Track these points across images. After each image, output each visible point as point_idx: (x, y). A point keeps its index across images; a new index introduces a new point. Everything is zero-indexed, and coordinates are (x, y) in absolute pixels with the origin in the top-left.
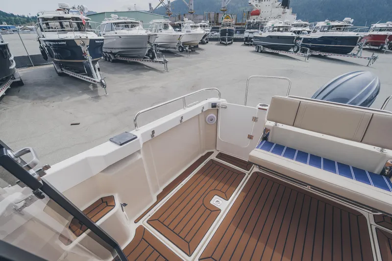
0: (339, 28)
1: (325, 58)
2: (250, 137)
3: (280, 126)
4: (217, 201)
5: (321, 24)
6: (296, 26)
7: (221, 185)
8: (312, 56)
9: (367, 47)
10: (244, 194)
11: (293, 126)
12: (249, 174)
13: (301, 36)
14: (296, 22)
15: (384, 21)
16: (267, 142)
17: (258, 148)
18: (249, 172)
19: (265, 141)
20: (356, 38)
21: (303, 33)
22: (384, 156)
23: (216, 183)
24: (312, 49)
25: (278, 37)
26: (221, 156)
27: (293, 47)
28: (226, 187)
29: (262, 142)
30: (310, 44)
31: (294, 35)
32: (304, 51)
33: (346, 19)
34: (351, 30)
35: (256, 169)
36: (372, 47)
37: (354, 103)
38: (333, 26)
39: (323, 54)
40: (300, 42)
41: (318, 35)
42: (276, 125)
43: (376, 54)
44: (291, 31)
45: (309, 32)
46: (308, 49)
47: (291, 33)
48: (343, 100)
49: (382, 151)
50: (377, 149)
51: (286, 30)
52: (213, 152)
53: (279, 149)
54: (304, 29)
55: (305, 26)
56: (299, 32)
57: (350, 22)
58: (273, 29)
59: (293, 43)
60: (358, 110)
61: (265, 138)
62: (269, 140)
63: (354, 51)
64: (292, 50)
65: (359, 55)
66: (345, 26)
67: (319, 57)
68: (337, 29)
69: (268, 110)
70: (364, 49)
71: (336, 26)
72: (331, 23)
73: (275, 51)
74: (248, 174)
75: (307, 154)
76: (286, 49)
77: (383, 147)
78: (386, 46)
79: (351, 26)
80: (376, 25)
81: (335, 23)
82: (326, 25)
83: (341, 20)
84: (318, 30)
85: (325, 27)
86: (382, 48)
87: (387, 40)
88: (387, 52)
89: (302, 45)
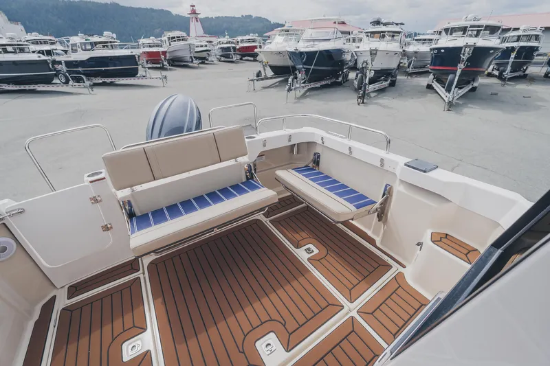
0: (105, 45)
1: (112, 84)
2: (106, 228)
3: (138, 188)
5: (76, 39)
6: (36, 42)
7: (118, 324)
8: (96, 85)
9: (150, 66)
10: (160, 300)
11: (155, 179)
12: (144, 273)
13: (58, 58)
14: (30, 37)
15: (146, 37)
16: (137, 217)
17: (133, 232)
18: (141, 271)
19: (134, 219)
20: (133, 57)
21: (57, 54)
22: (241, 165)
23: (107, 329)
24: (88, 75)
25: (14, 63)
26: (74, 290)
27: (56, 76)
28: (128, 318)
29: (132, 224)
30: (80, 69)
31: (43, 58)
32: (78, 80)
33: (106, 33)
34: (122, 47)
35: (146, 261)
36: (155, 66)
37: (189, 130)
38: (96, 43)
39: (108, 80)
40: (63, 68)
41: (82, 56)
42: (133, 191)
43: (164, 73)
44: (34, 52)
45: (66, 52)
46: (83, 77)
48: (177, 130)
49: (236, 161)
50: (232, 162)
51: (22, 50)
52: (54, 297)
53: (158, 215)
54: (53, 47)
55: (53, 43)
56: (49, 53)
57: (112, 38)
59: (51, 70)
60: (194, 135)
61: (131, 215)
62: (138, 214)
63: (141, 72)
64: (56, 81)
65: (148, 75)
66: (111, 42)
67: (104, 84)
68: (104, 46)
70: (149, 68)
71: (100, 43)
72: (89, 38)
73: (27, 87)
74: (143, 276)
76: (48, 80)
77: (235, 158)
78: (165, 63)
79: (118, 42)
80: (142, 41)
81: (95, 39)
82: (84, 41)
83: (101, 34)
84: (77, 48)
85: (85, 44)
86: (163, 65)
87: (163, 57)
88: (170, 69)
89: (69, 72)
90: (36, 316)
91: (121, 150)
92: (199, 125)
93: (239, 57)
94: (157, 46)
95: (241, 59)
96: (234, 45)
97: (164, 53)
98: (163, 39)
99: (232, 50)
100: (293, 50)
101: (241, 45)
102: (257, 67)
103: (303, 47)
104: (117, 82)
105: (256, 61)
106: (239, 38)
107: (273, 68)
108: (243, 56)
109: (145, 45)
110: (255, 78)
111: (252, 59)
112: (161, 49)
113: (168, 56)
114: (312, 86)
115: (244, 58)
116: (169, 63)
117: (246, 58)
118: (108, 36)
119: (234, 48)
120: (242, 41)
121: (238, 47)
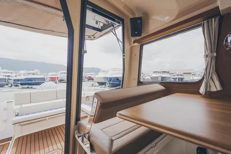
0: (34, 74)
5: (22, 72)
11: (31, 103)
13: (11, 78)
15: (52, 72)
20: (44, 78)
24: (22, 84)
27: (7, 84)
30: (19, 82)
31: (5, 77)
32: (16, 86)
33: (35, 70)
34: (40, 75)
38: (30, 73)
39: (30, 86)
40: (12, 82)
41: (22, 77)
45: (16, 76)
46: (20, 85)
47: (2, 76)
55: (11, 73)
56: (8, 76)
57: (38, 72)
59: (6, 82)
64: (6, 86)
72: (28, 71)
76: (2, 86)
78: (57, 81)
79: (40, 73)
82: (26, 72)
84: (22, 75)
85: (25, 73)
86: (56, 82)
87: (57, 79)
88: (59, 83)
89: (14, 83)
93: (87, 80)
94: (55, 75)
95: (88, 80)
96: (86, 76)
97: (58, 78)
98: (58, 73)
99: (85, 77)
100: (104, 77)
101: (88, 76)
104: (33, 87)
106: (88, 74)
109: (51, 74)
110: (91, 86)
111: (92, 80)
112: (56, 76)
113: (59, 79)
116: (59, 81)
117: (90, 80)
119: (86, 77)
120: (89, 75)
121: (87, 77)
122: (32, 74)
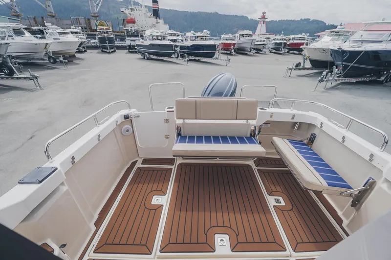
0: (202, 38)
1: (199, 61)
2: (167, 137)
3: (187, 121)
4: (156, 200)
5: (189, 34)
6: (171, 35)
7: (155, 185)
8: (190, 60)
9: (223, 52)
10: (177, 184)
11: (196, 119)
13: (177, 44)
14: (170, 32)
15: (227, 34)
16: (181, 136)
17: (176, 143)
18: (174, 166)
19: (180, 137)
20: (215, 46)
21: (178, 42)
22: (249, 125)
23: (150, 185)
24: (189, 54)
25: (159, 45)
26: (145, 161)
27: (174, 53)
28: (160, 185)
29: (178, 137)
30: (186, 51)
31: (172, 43)
32: (183, 57)
33: (205, 31)
34: (210, 39)
35: (179, 161)
36: (226, 52)
37: (226, 95)
38: (198, 37)
39: (197, 58)
40: (178, 49)
41: (189, 43)
42: (184, 122)
43: (229, 57)
44: (168, 40)
45: (182, 40)
46: (186, 55)
47: (169, 42)
48: (219, 94)
49: (247, 122)
50: (244, 122)
51: (164, 39)
52: (137, 161)
53: (191, 139)
54: (178, 38)
55: (178, 36)
56: (175, 41)
57: (208, 34)
58: (153, 38)
59: (173, 50)
60: (228, 99)
61: (179, 134)
62: (183, 135)
63: (216, 56)
64: (173, 56)
65: (219, 58)
66: (206, 36)
67: (195, 60)
69: (175, 111)
70: (222, 53)
71: (200, 36)
72: (195, 34)
73: (160, 58)
74: (174, 168)
75: (210, 137)
76: (169, 55)
77: (247, 120)
78: (233, 51)
79: (209, 37)
80: (224, 36)
81: (199, 34)
83: (202, 32)
84: (188, 39)
85: (193, 36)
86: (231, 52)
87: (232, 47)
88: (234, 55)
89: (180, 52)
90: (128, 166)
91: (185, 99)
92: (233, 94)
93: (286, 50)
94: (231, 40)
95: (288, 52)
96: (285, 41)
97: (234, 44)
98: (236, 35)
99: (283, 45)
100: (336, 48)
101: (291, 42)
102: (299, 59)
103: (348, 46)
104: (201, 60)
105: (300, 54)
106: (291, 37)
107: (312, 61)
108: (290, 50)
109: (225, 38)
110: (294, 68)
111: (298, 52)
112: (233, 42)
113: (236, 46)
114: (346, 81)
115: (290, 52)
116: (235, 51)
117: (292, 52)
118: (206, 32)
119: (285, 44)
120: (294, 39)
121: (288, 43)
122: (200, 38)
